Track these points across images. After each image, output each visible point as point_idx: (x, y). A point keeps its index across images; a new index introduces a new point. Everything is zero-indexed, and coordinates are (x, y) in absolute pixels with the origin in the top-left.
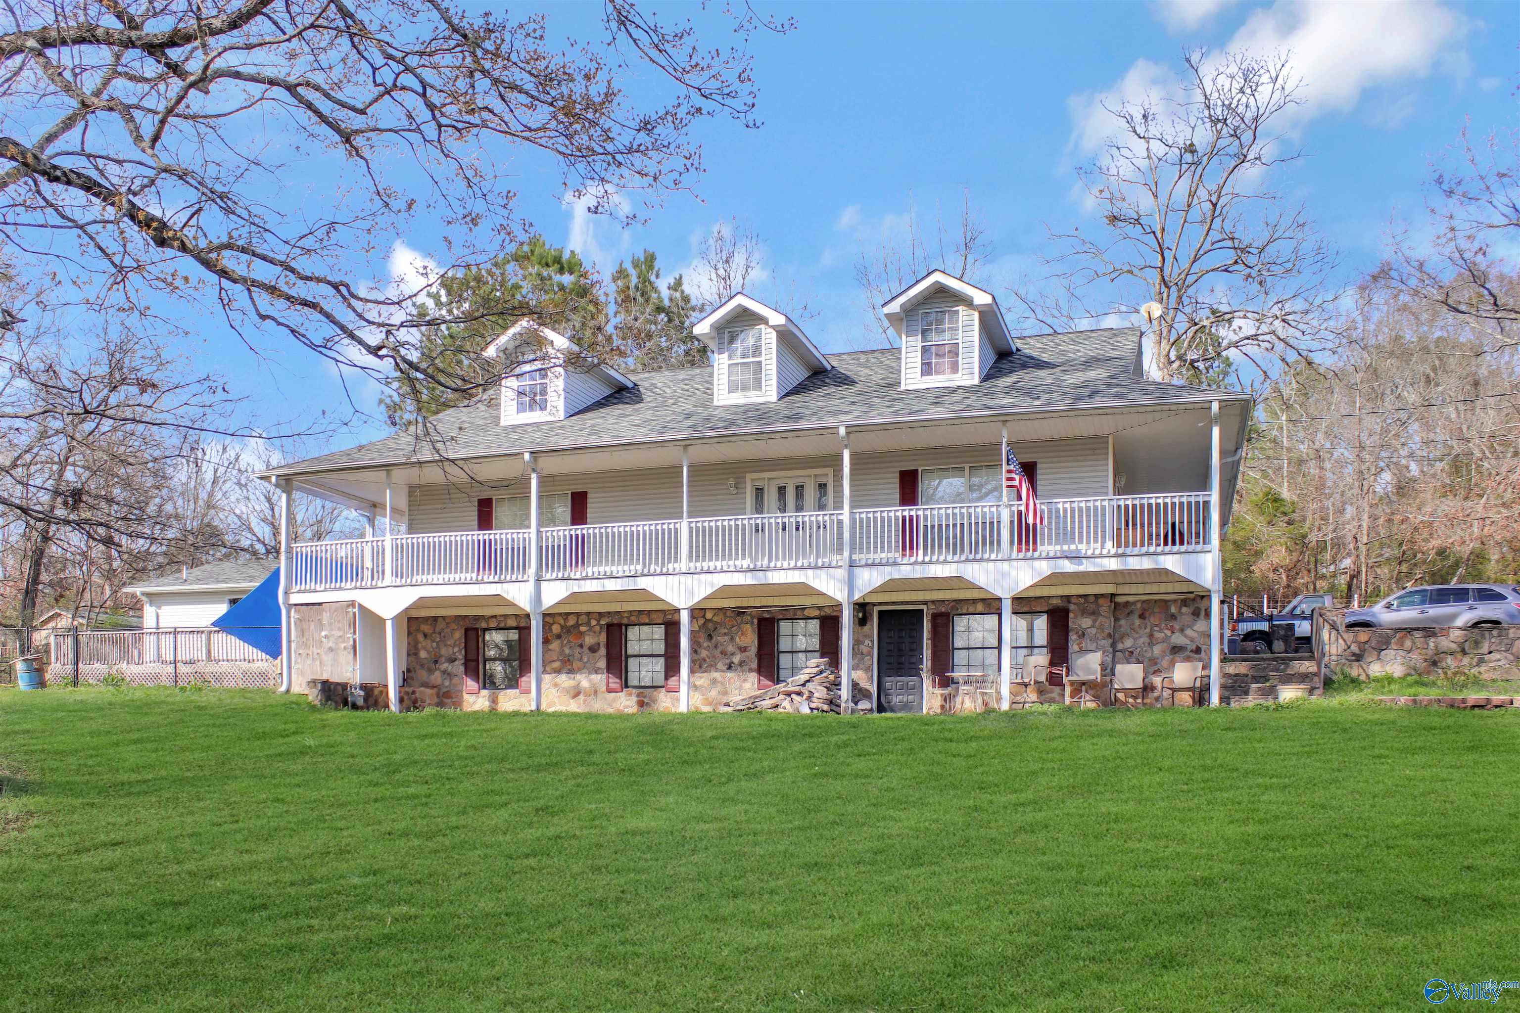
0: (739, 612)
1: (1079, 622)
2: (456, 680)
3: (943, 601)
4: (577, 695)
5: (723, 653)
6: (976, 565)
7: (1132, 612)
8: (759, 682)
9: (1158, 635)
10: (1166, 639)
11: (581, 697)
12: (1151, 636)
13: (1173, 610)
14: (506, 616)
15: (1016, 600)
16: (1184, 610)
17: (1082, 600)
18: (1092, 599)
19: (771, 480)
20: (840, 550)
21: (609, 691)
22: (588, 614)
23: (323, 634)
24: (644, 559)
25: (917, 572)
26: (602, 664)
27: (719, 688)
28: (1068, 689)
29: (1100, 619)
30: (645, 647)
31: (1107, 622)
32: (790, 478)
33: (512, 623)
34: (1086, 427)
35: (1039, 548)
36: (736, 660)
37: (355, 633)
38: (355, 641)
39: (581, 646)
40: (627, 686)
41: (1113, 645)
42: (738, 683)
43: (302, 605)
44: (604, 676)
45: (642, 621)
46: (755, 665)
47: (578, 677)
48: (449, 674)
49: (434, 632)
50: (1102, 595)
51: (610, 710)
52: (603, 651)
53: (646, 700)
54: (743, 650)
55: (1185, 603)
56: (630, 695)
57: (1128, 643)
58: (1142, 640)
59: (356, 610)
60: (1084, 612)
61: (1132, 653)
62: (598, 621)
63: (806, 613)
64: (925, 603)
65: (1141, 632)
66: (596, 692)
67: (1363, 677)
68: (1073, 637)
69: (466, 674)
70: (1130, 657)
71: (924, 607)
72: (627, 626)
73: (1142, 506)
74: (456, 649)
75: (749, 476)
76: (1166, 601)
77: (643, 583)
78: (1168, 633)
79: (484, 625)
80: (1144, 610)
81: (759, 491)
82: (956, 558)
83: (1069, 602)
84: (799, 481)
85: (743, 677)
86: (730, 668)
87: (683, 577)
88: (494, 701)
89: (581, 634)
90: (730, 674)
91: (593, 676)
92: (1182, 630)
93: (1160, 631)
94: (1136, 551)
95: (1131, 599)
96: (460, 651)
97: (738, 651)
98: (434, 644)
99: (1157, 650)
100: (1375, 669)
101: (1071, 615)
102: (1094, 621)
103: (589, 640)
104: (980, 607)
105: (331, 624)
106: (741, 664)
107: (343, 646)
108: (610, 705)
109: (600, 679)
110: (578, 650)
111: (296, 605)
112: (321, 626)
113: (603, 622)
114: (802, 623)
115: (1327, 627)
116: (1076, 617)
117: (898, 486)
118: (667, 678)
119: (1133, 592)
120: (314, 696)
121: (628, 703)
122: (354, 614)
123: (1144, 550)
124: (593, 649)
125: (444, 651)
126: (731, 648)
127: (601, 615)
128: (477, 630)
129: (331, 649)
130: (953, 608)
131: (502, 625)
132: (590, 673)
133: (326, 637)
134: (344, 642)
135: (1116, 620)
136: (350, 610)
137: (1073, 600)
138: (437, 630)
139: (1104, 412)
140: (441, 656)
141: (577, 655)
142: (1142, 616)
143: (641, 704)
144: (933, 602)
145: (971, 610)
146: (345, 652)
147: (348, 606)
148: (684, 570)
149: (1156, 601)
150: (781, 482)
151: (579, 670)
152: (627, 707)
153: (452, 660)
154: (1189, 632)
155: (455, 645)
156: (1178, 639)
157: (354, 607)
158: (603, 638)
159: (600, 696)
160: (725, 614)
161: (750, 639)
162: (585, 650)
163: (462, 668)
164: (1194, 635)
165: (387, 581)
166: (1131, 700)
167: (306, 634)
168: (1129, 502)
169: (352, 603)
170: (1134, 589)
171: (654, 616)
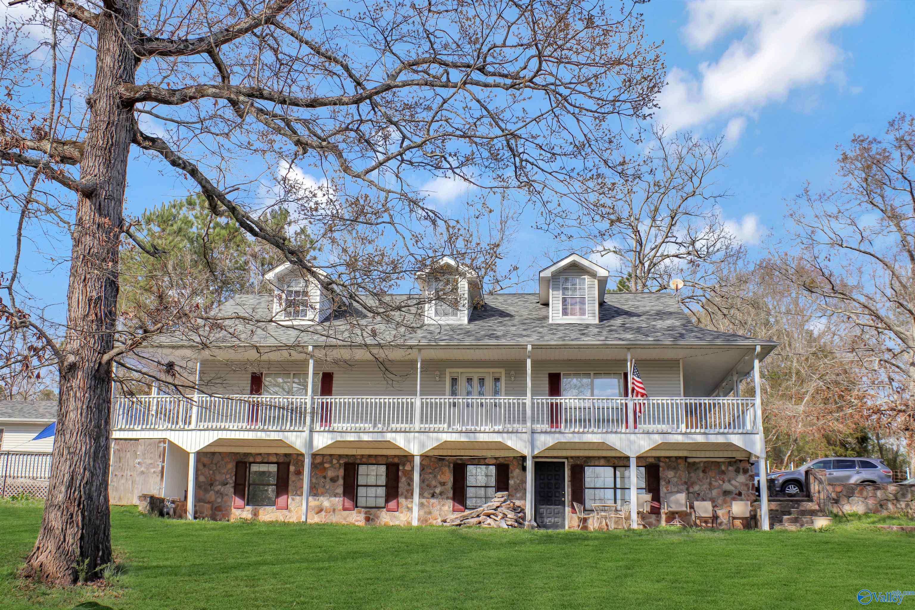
0: (441, 459)
1: (667, 474)
2: (225, 498)
3: (578, 457)
4: (321, 510)
5: (429, 486)
6: (614, 435)
7: (698, 468)
8: (454, 506)
9: (714, 483)
10: (720, 486)
11: (323, 513)
12: (710, 484)
13: (723, 468)
14: (269, 454)
15: (638, 458)
16: (730, 468)
17: (667, 460)
18: (674, 459)
19: (462, 373)
20: (524, 421)
21: (345, 509)
22: (331, 455)
23: (138, 461)
24: (384, 420)
25: (576, 439)
26: (340, 490)
27: (426, 510)
28: (664, 517)
29: (679, 472)
30: (372, 480)
31: (684, 475)
32: (476, 373)
33: (274, 459)
34: (670, 354)
35: (638, 426)
36: (438, 491)
37: (163, 461)
38: (163, 467)
39: (325, 477)
40: (357, 507)
41: (687, 489)
42: (439, 507)
43: (121, 439)
44: (342, 499)
45: (370, 462)
46: (451, 494)
47: (321, 498)
48: (221, 494)
49: (212, 463)
50: (680, 458)
51: (344, 522)
52: (341, 482)
53: (371, 517)
54: (443, 484)
55: (730, 464)
56: (360, 512)
57: (696, 488)
58: (705, 486)
59: (166, 445)
60: (669, 467)
61: (699, 494)
62: (338, 461)
63: (487, 461)
64: (567, 458)
65: (704, 481)
66: (334, 510)
67: (840, 513)
68: (662, 483)
69: (235, 494)
70: (699, 497)
71: (566, 461)
72: (358, 464)
73: (700, 404)
74: (228, 476)
75: (448, 371)
76: (718, 463)
77: (389, 437)
78: (721, 482)
79: (251, 460)
80: (705, 467)
81: (454, 381)
82: (600, 431)
83: (659, 461)
84: (481, 376)
85: (442, 503)
86: (433, 496)
87: (416, 434)
88: (255, 514)
89: (325, 469)
90: (432, 501)
91: (333, 499)
92: (729, 481)
93: (716, 481)
94: (712, 431)
95: (697, 460)
96: (231, 478)
97: (439, 485)
98: (211, 472)
99: (715, 493)
100: (847, 509)
101: (661, 469)
102: (676, 473)
103: (330, 474)
104: (602, 462)
105: (144, 454)
106: (441, 494)
107: (152, 470)
108: (345, 519)
109: (338, 501)
110: (323, 480)
111: (116, 439)
112: (136, 456)
113: (342, 462)
114: (483, 467)
115: (817, 482)
116: (664, 470)
117: (547, 382)
118: (387, 501)
119: (699, 456)
120: (143, 506)
121: (358, 518)
122: (164, 448)
123: (717, 430)
124: (334, 480)
125: (218, 477)
126: (434, 483)
127: (340, 456)
128: (245, 463)
129: (142, 473)
130: (585, 462)
131: (265, 460)
132: (330, 496)
133: (139, 463)
134: (154, 468)
135: (689, 473)
136: (162, 445)
137: (662, 459)
138: (214, 462)
139: (691, 347)
140: (216, 480)
141: (321, 484)
142: (704, 471)
143: (368, 519)
144: (572, 457)
145: (596, 464)
146: (155, 475)
147: (160, 442)
148: (417, 429)
149: (712, 462)
150: (470, 375)
151: (323, 494)
152: (357, 521)
153: (225, 484)
154: (733, 482)
155: (227, 473)
156: (727, 487)
157: (165, 443)
158: (341, 472)
159: (337, 512)
160: (430, 460)
161: (448, 477)
162: (328, 480)
163: (232, 490)
164: (737, 484)
165: (193, 426)
166: (704, 524)
167: (122, 461)
168: (707, 402)
169: (164, 440)
170: (698, 454)
171: (380, 459)
